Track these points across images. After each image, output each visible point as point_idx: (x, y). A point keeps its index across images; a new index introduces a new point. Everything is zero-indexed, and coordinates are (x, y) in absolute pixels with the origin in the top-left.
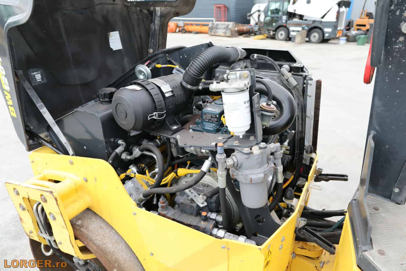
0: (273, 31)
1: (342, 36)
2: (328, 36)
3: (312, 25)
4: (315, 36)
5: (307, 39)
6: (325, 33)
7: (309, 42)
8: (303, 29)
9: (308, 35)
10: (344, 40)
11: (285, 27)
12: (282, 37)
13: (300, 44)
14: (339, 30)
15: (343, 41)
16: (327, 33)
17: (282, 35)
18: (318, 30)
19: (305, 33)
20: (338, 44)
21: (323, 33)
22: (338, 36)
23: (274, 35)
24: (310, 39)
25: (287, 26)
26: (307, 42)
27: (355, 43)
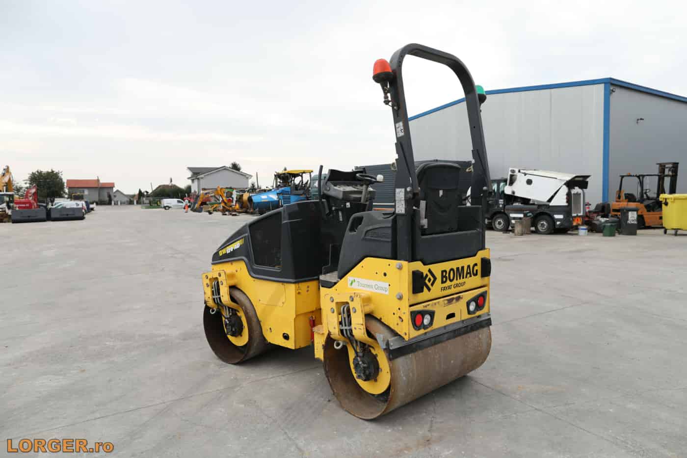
0: (489, 219)
1: (583, 224)
2: (560, 225)
3: (536, 211)
4: (544, 224)
5: (533, 229)
6: (555, 221)
7: (536, 232)
8: (525, 215)
9: (534, 224)
10: (585, 229)
11: (504, 213)
12: (500, 226)
13: (522, 235)
14: (575, 217)
15: (583, 231)
16: (559, 220)
17: (499, 223)
18: (546, 217)
19: (528, 221)
20: (577, 234)
21: (554, 221)
22: (575, 224)
23: (490, 224)
24: (536, 227)
25: (506, 212)
26: (533, 232)
27: (602, 234)
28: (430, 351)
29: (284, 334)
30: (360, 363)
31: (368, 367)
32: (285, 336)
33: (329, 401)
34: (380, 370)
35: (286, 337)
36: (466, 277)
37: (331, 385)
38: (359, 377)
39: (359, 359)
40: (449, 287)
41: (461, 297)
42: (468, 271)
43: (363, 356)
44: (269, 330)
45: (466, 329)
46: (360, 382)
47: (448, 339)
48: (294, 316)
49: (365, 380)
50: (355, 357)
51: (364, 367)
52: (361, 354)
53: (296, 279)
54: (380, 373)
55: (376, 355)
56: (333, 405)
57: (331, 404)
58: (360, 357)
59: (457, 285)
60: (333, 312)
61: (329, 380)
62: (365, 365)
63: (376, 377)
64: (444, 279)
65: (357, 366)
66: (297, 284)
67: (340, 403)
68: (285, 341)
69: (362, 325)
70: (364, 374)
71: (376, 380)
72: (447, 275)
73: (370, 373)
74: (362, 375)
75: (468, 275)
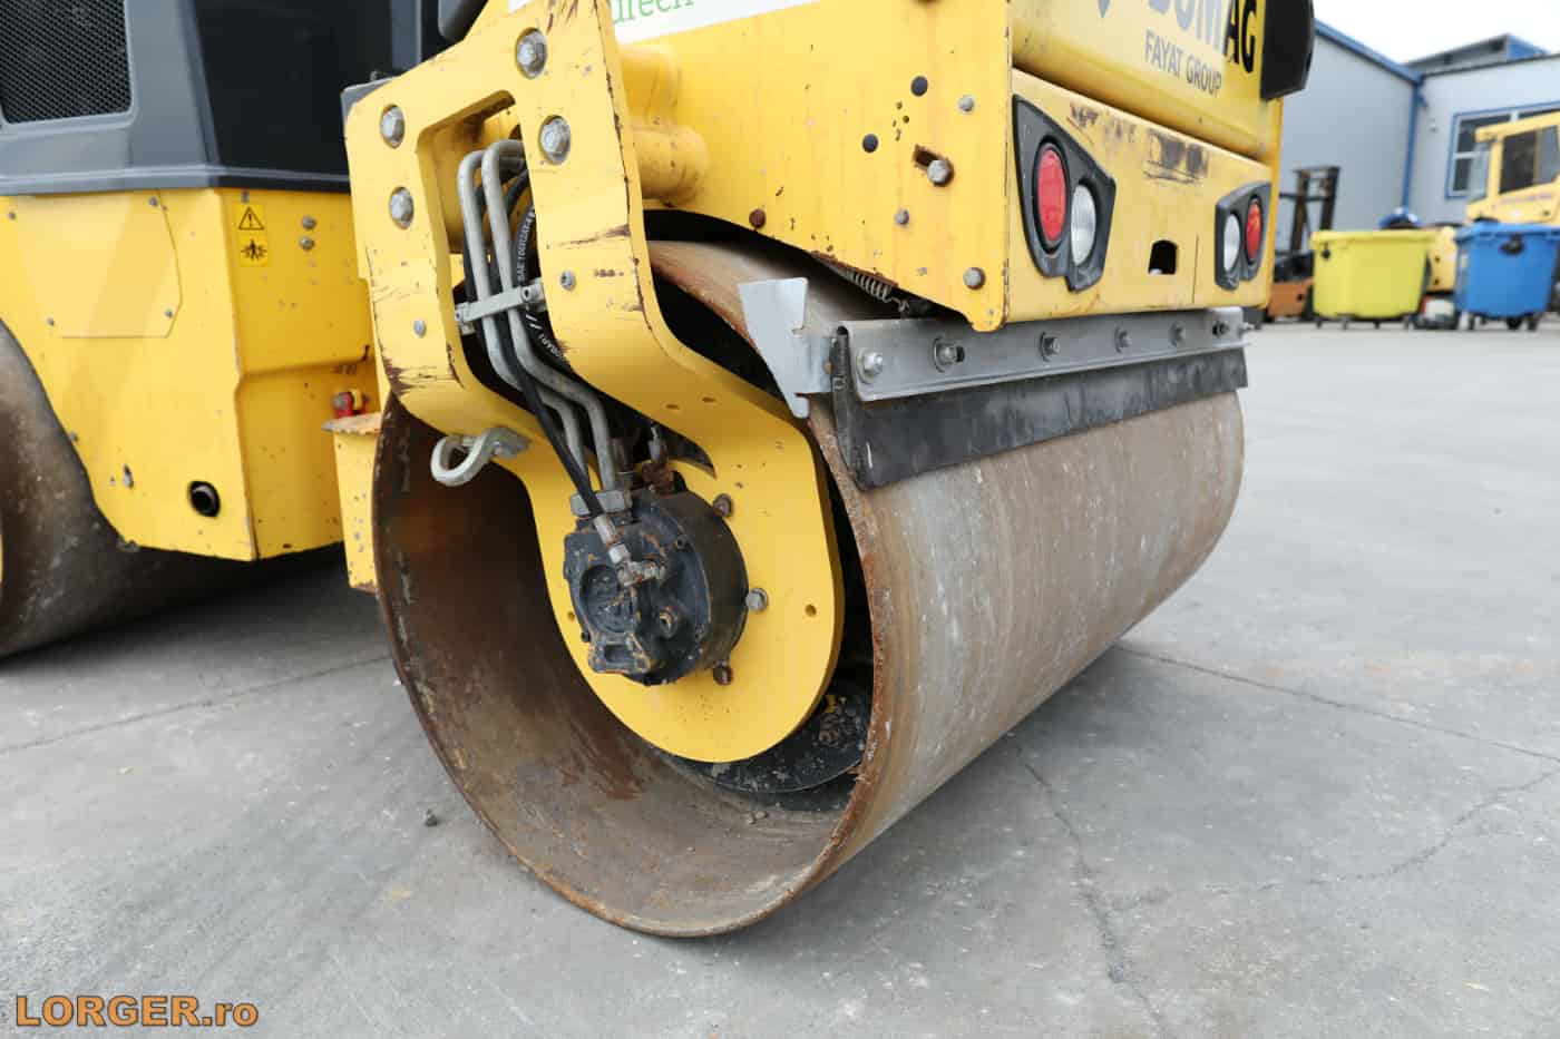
29: (195, 484)
30: (616, 555)
31: (673, 585)
32: (202, 494)
33: (433, 822)
34: (752, 601)
35: (205, 501)
37: (431, 731)
38: (610, 656)
39: (604, 528)
40: (1174, 62)
43: (635, 511)
44: (120, 475)
46: (617, 693)
48: (234, 378)
49: (650, 679)
50: (581, 524)
51: (643, 586)
52: (616, 500)
53: (224, 162)
54: (754, 624)
55: (726, 500)
56: (457, 846)
57: (439, 841)
58: (612, 516)
59: (1197, 73)
60: (408, 217)
61: (416, 698)
62: (651, 572)
63: (726, 655)
65: (591, 581)
66: (235, 195)
67: (494, 829)
68: (203, 522)
69: (624, 231)
70: (640, 633)
71: (723, 675)
73: (685, 627)
74: (630, 640)
75: (1232, 47)
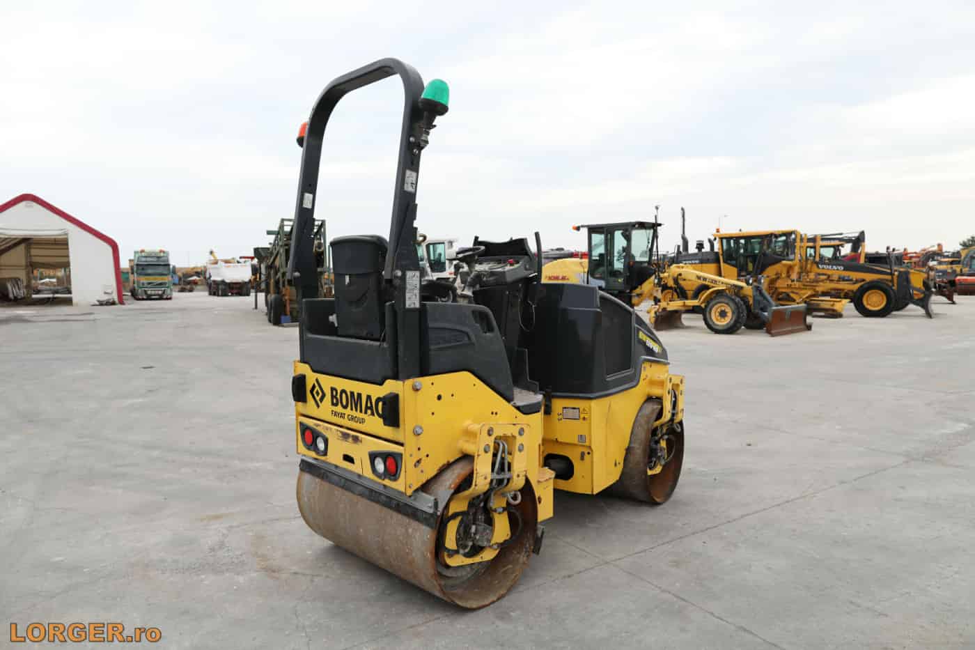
28: (336, 492)
36: (366, 413)
40: (342, 416)
41: (360, 439)
42: (369, 405)
45: (388, 500)
47: (361, 495)
59: (352, 418)
64: (335, 401)
72: (338, 396)
75: (369, 412)
